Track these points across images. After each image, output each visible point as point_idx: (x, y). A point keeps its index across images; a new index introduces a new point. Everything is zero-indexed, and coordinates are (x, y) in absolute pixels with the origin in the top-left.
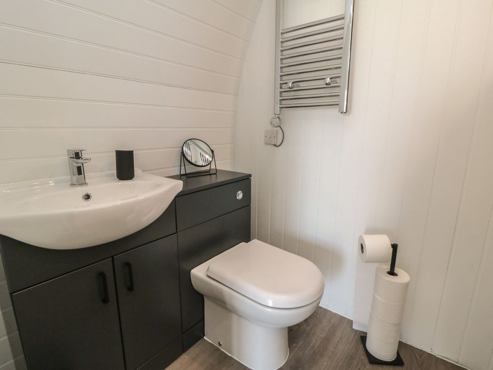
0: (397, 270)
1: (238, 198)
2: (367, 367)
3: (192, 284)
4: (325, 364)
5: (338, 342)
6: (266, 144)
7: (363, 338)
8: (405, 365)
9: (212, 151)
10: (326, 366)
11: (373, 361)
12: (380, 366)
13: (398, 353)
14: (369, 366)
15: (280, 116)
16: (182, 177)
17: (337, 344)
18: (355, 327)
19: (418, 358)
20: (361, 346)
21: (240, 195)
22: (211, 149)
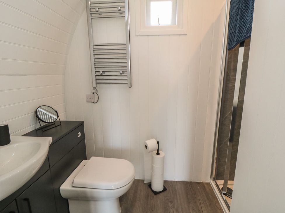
0: (160, 152)
1: (78, 136)
2: (154, 197)
3: (61, 196)
4: (138, 204)
5: (140, 192)
6: (88, 102)
7: (150, 185)
8: (167, 190)
9: (56, 112)
10: (139, 205)
11: (156, 193)
12: (159, 194)
13: (164, 186)
14: (155, 196)
15: (97, 88)
16: (37, 131)
17: (140, 193)
18: (145, 182)
19: (171, 185)
20: (150, 189)
21: (80, 134)
22: (55, 111)
